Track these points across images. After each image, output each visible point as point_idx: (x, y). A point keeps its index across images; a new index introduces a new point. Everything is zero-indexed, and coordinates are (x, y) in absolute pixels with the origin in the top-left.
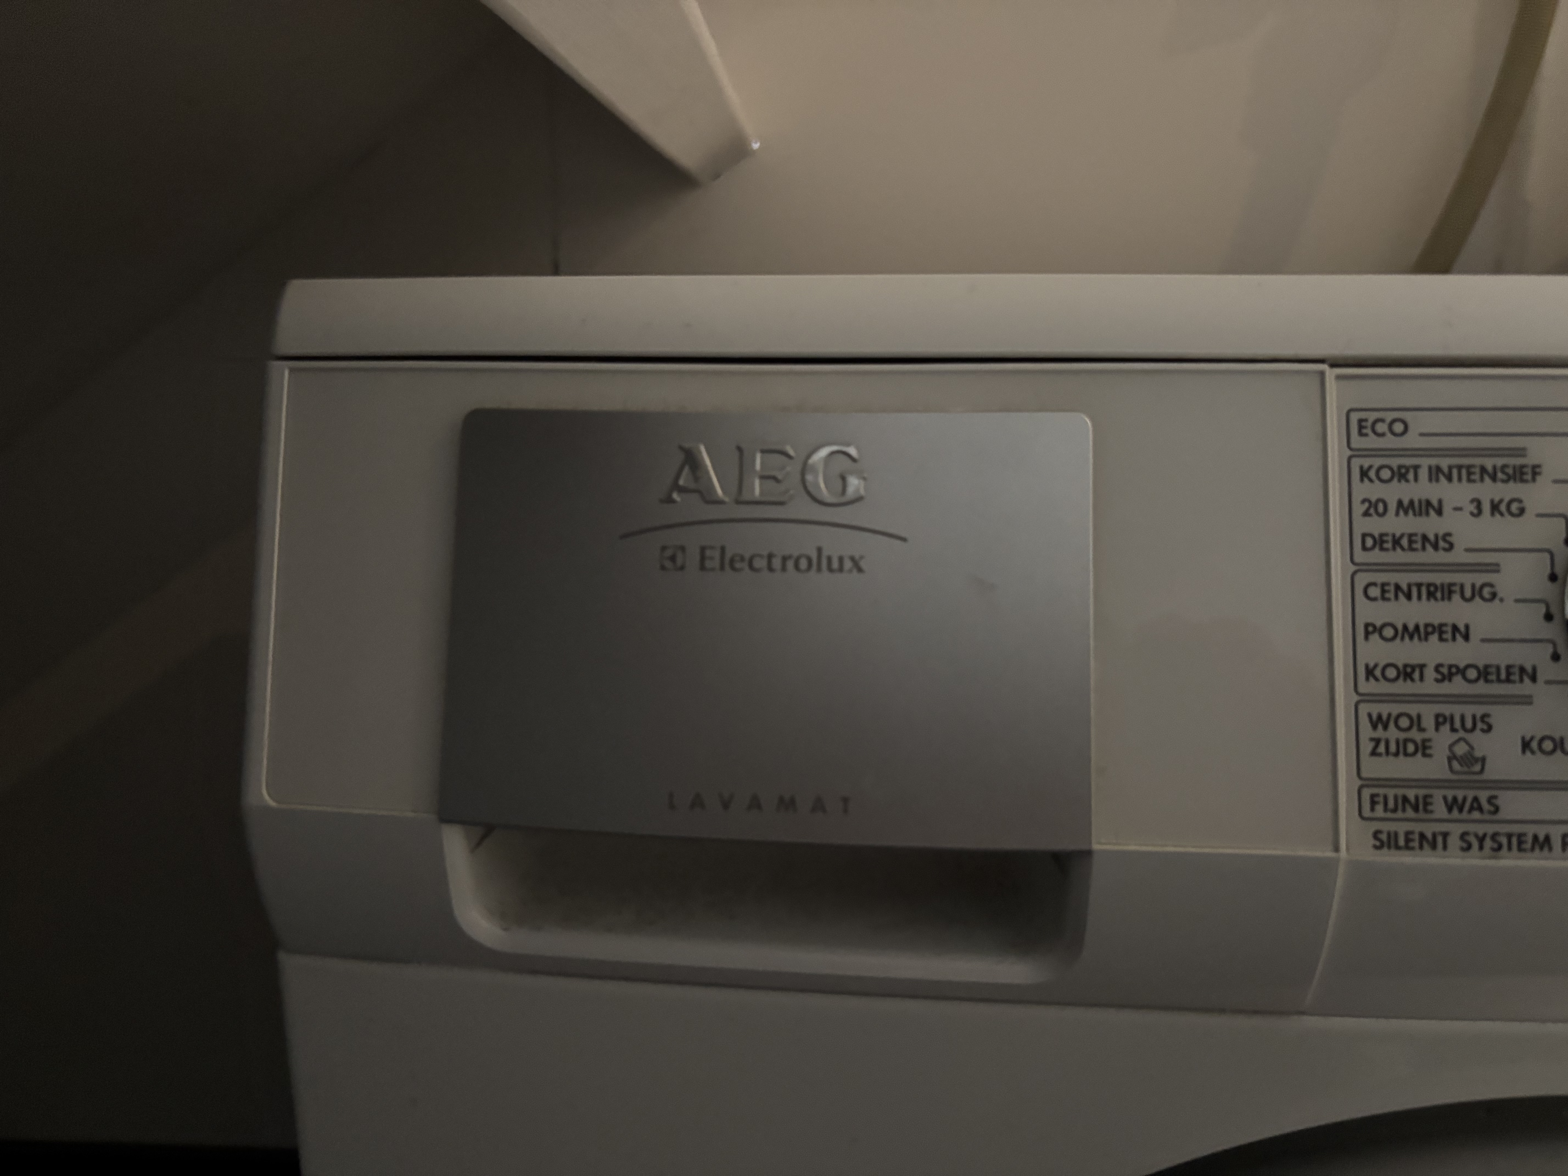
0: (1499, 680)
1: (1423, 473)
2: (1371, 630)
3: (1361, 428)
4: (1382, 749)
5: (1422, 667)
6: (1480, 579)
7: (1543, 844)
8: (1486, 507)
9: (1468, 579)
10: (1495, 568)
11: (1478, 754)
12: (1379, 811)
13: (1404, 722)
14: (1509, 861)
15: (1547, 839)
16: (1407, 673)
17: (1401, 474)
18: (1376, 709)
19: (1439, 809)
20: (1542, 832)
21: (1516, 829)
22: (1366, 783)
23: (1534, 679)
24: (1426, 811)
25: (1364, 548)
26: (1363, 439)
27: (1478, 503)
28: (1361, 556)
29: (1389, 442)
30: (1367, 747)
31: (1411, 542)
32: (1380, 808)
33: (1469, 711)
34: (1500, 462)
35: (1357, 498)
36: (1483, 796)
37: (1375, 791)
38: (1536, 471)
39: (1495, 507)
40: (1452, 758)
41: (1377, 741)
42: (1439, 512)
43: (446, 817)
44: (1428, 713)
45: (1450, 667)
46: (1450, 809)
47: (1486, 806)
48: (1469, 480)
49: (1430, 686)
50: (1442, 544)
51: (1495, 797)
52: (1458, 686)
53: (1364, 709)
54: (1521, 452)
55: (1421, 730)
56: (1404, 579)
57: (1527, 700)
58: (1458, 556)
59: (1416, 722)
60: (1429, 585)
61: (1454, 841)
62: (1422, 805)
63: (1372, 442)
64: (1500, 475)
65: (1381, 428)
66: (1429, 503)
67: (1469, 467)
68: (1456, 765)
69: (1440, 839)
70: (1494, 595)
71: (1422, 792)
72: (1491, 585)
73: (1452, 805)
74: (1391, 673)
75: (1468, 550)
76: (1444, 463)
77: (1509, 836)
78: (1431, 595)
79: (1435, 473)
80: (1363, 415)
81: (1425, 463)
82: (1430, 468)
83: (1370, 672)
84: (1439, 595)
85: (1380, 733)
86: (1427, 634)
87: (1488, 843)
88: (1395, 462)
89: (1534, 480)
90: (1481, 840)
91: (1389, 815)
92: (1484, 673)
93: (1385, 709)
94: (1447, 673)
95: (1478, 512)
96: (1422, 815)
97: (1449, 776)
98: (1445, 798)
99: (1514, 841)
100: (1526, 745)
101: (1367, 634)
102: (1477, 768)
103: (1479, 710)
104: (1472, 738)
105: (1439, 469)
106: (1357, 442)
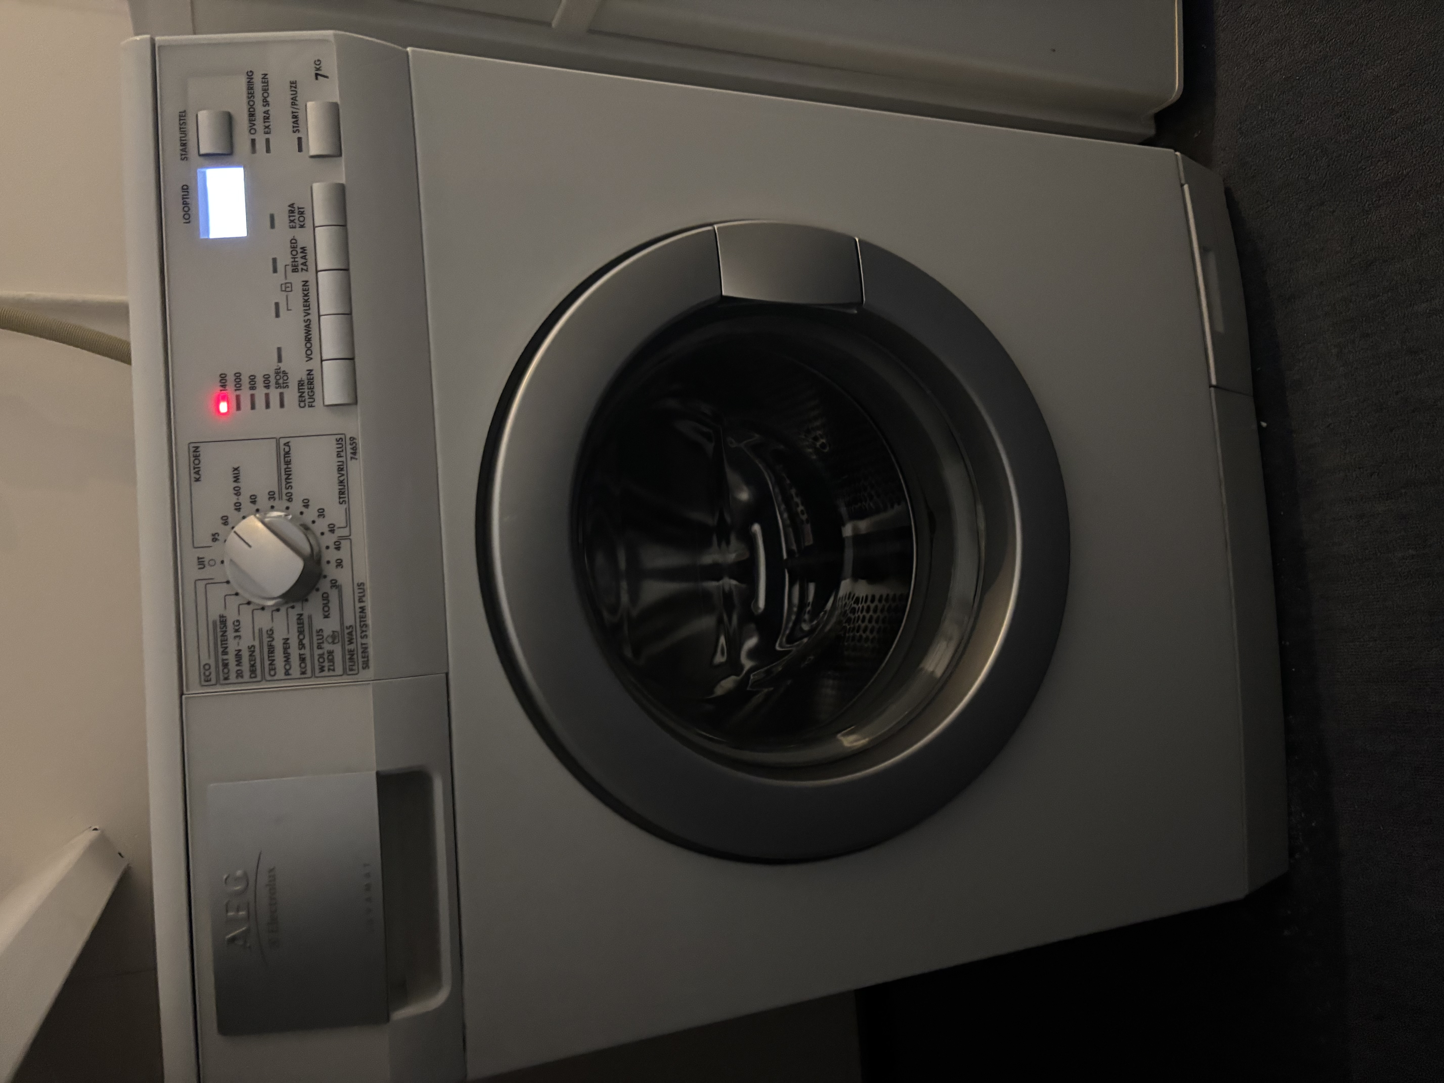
0: (303, 627)
1: (225, 657)
2: (287, 673)
3: (207, 681)
4: (332, 668)
5: (300, 655)
6: (265, 636)
7: (363, 609)
8: (238, 634)
9: (266, 640)
10: (260, 630)
11: (331, 634)
12: (355, 667)
13: (321, 660)
14: (369, 622)
15: (360, 608)
16: (302, 659)
17: (226, 665)
18: (317, 670)
19: (352, 647)
20: (358, 610)
21: (358, 620)
22: (345, 672)
23: (301, 615)
24: (353, 651)
25: (255, 677)
26: (212, 680)
27: (235, 637)
28: (259, 678)
29: (213, 669)
30: (331, 673)
31: (252, 660)
32: (354, 668)
33: (315, 638)
34: (219, 630)
35: (236, 681)
36: (347, 631)
37: (348, 670)
38: (221, 616)
39: (237, 631)
40: (333, 643)
41: (329, 670)
42: (240, 651)
43: (388, 1019)
44: (317, 652)
45: (299, 645)
46: (352, 643)
47: (350, 630)
48: (227, 640)
49: (307, 652)
50: (252, 649)
51: (347, 627)
52: (306, 642)
53: (317, 674)
54: (214, 623)
55: (323, 654)
56: (267, 663)
57: (310, 617)
58: (257, 643)
59: (321, 656)
60: (269, 653)
61: (364, 641)
62: (351, 652)
63: (213, 676)
64: (224, 629)
65: (207, 673)
66: (236, 655)
67: (222, 641)
68: (336, 641)
69: (364, 646)
70: (271, 630)
71: (347, 653)
72: (267, 631)
73: (351, 642)
74: (303, 665)
75: (254, 639)
76: (220, 650)
77: (361, 621)
78: (273, 652)
79: (225, 652)
80: (203, 679)
81: (221, 657)
82: (223, 655)
83: (303, 673)
84: (272, 650)
85: (326, 669)
86: (287, 653)
87: (364, 629)
88: (221, 668)
89: (225, 617)
90: (363, 632)
91: (356, 664)
92: (301, 632)
93: (317, 667)
94: (302, 646)
95: (239, 637)
96: (355, 652)
97: (340, 644)
98: (349, 644)
99: (362, 619)
100: (326, 617)
101: (289, 674)
102: (336, 633)
103: (315, 634)
104: (325, 636)
105: (223, 652)
106: (213, 681)
